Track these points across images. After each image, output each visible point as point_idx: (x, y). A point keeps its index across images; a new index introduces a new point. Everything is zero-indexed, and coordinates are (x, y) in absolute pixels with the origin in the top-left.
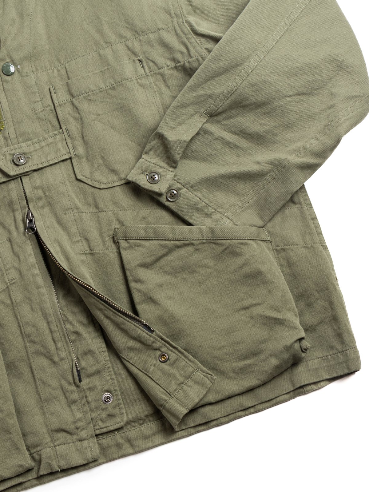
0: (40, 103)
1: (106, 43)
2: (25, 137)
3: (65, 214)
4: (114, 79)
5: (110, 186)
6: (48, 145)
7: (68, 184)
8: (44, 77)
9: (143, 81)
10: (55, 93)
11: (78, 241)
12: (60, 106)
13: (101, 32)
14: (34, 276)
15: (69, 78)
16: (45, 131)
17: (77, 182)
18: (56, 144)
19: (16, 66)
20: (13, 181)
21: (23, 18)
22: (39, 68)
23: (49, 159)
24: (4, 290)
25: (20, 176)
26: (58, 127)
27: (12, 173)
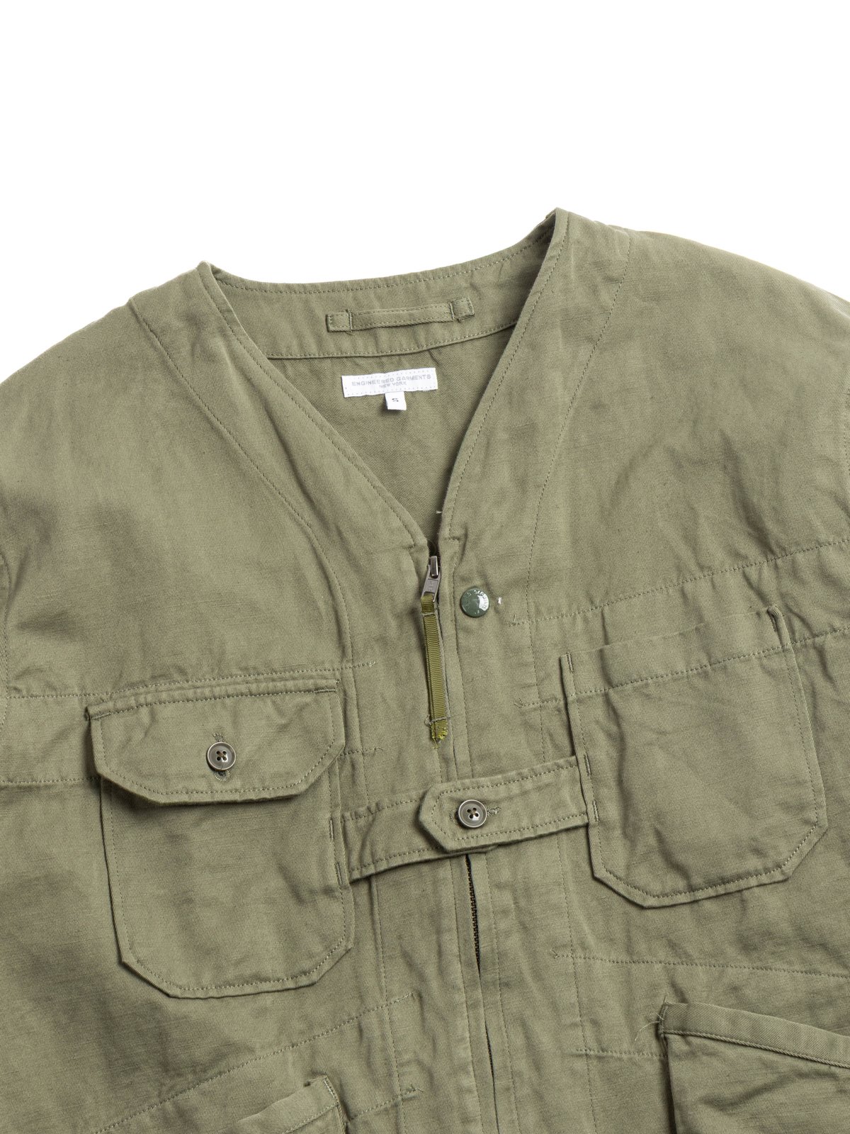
0: (535, 689)
1: (702, 567)
2: (490, 764)
3: (555, 956)
4: (709, 656)
5: (667, 901)
6: (539, 789)
7: (572, 887)
8: (551, 630)
9: (776, 663)
10: (573, 671)
11: (574, 1025)
12: (579, 701)
13: (692, 541)
14: (461, 1091)
15: (607, 641)
16: (536, 755)
17: (594, 884)
18: (559, 789)
19: (492, 597)
20: (448, 863)
21: (524, 491)
22: (543, 609)
23: (537, 821)
24: (386, 1110)
25: (466, 855)
26: (568, 749)
27: (450, 845)
